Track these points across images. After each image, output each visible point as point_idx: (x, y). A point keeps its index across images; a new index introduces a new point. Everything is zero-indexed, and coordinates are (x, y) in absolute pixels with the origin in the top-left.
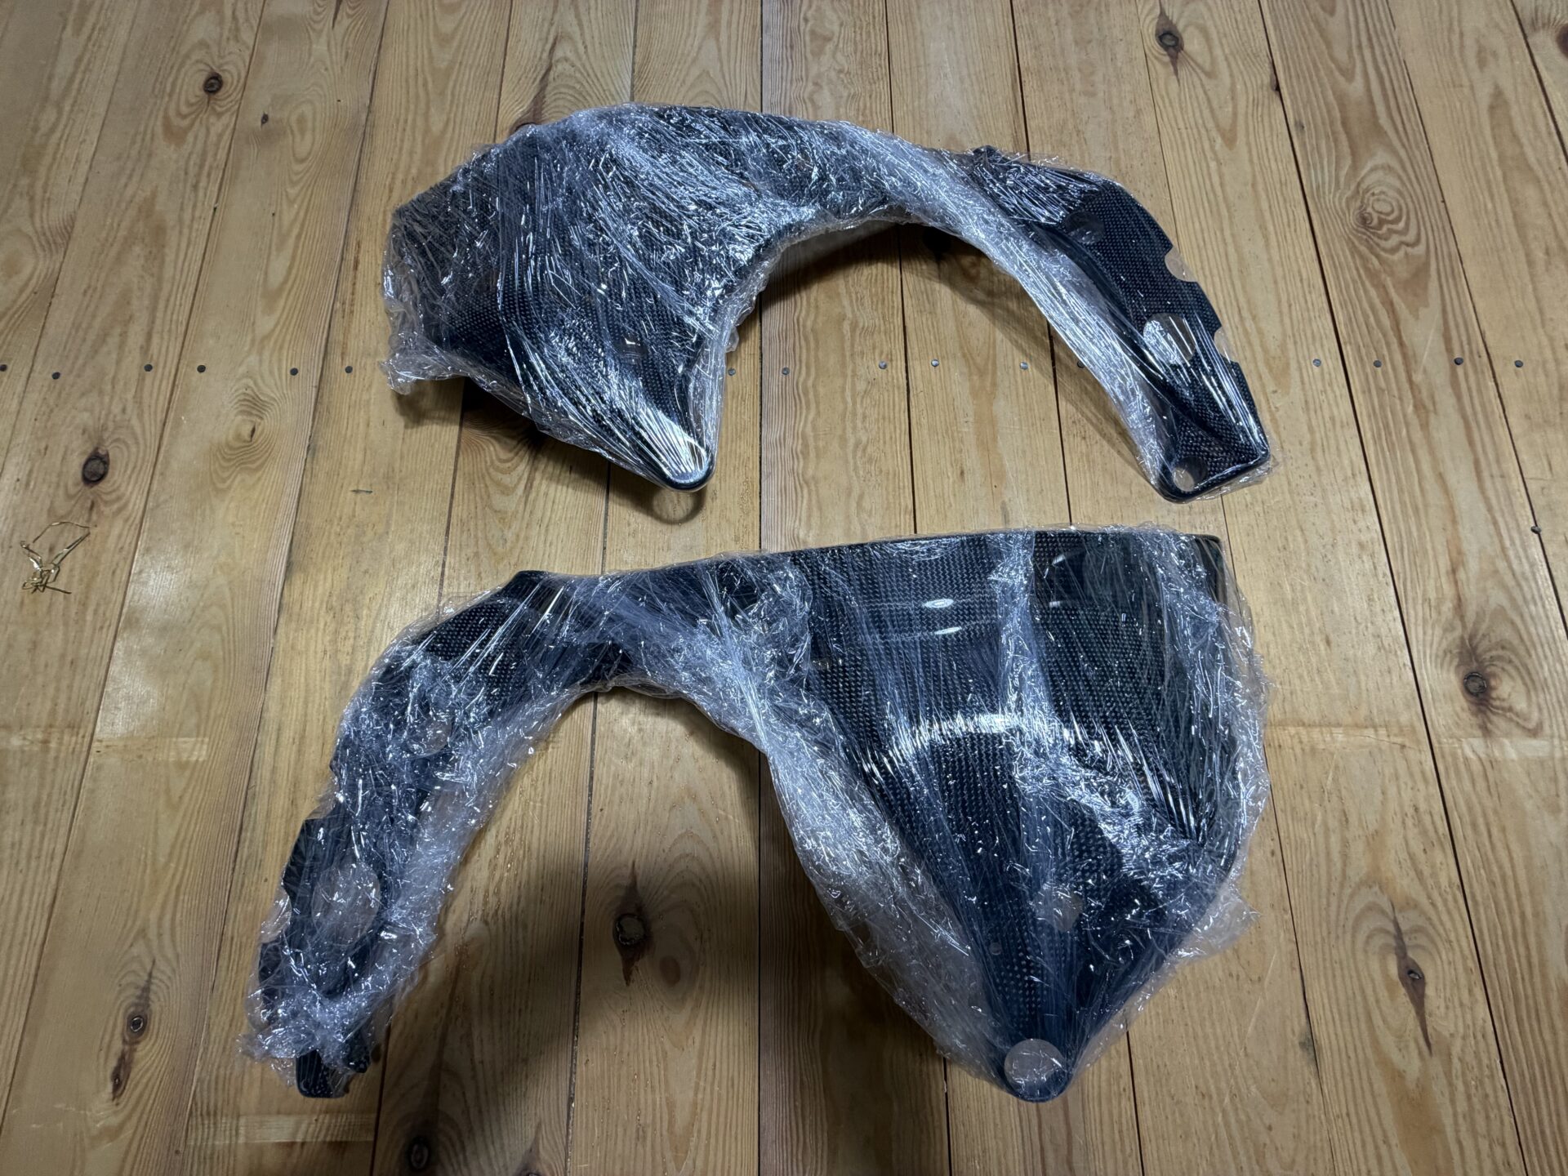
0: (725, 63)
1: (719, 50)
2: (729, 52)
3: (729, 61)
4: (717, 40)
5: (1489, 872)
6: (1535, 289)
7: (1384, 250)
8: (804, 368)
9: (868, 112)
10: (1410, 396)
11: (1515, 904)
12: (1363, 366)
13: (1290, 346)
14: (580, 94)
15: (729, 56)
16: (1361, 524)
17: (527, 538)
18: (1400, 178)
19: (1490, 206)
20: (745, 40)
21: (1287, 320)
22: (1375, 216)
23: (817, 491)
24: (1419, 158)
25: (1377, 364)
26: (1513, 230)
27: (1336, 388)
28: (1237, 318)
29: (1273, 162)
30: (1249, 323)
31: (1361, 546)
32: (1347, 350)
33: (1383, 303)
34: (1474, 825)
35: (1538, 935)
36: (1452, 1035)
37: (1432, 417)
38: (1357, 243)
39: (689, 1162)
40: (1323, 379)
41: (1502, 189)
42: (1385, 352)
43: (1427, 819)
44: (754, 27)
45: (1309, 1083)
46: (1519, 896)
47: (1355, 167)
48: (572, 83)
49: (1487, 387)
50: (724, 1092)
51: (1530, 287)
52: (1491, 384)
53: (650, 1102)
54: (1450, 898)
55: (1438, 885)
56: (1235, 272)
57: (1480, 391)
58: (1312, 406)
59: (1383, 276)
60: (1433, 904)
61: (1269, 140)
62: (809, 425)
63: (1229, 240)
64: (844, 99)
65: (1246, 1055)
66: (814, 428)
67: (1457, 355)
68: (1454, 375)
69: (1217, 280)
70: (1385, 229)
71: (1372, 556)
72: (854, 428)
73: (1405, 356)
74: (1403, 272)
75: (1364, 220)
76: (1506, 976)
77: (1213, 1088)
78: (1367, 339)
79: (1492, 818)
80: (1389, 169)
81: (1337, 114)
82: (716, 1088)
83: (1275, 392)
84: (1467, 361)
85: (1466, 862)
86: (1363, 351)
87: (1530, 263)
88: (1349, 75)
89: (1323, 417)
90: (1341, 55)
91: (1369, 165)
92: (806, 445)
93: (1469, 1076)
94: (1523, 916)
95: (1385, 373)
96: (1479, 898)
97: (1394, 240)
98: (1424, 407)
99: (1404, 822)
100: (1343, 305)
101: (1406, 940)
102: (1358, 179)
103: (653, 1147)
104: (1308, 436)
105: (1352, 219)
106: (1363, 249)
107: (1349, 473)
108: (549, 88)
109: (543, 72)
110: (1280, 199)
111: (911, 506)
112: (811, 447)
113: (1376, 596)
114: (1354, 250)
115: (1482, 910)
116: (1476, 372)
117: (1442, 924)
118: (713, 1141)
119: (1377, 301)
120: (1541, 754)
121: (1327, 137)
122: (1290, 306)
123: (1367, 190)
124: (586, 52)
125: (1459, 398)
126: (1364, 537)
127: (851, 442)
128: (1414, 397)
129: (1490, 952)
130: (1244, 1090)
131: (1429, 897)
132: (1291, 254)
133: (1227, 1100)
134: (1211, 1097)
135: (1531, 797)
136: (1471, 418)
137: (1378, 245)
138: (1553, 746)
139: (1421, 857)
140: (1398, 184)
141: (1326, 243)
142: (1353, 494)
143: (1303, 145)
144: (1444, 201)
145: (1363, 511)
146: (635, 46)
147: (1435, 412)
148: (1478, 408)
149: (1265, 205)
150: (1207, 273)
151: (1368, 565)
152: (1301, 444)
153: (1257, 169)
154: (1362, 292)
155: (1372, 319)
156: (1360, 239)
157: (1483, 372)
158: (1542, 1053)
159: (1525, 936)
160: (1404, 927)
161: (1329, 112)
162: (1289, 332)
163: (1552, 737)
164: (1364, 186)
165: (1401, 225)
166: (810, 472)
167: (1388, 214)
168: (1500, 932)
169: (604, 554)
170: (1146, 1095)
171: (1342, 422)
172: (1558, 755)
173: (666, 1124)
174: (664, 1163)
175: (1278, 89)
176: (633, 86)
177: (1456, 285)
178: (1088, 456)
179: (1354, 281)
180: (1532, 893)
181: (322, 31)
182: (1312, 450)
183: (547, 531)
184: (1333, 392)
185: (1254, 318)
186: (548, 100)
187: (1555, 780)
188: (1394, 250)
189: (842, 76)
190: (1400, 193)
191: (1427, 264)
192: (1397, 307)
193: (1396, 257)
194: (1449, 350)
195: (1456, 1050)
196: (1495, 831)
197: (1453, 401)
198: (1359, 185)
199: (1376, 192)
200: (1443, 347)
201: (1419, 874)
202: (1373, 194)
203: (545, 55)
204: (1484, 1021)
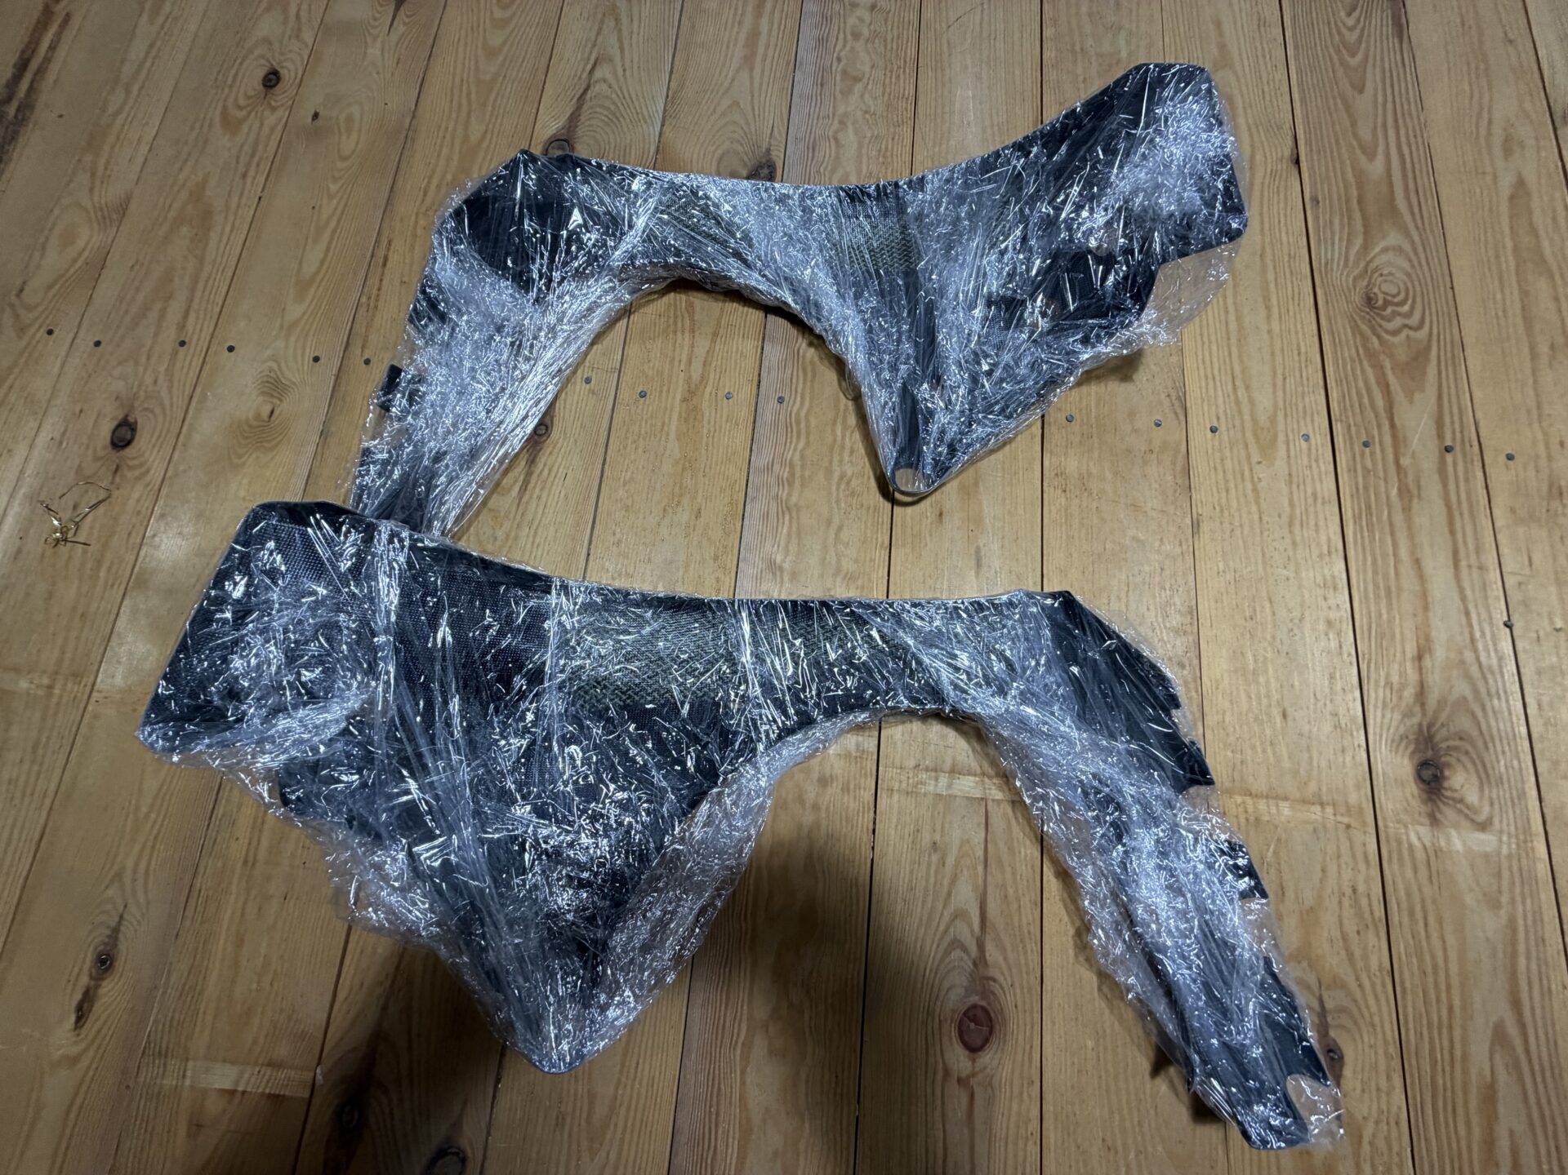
0: (756, 95)
1: (752, 83)
2: (761, 84)
3: (760, 95)
4: (751, 70)
5: (1421, 960)
6: (1535, 382)
7: (1387, 332)
8: (799, 398)
9: (889, 154)
10: (1396, 479)
11: (1444, 995)
12: (1352, 444)
13: (1280, 417)
14: (614, 114)
15: (760, 89)
16: (1332, 602)
17: (516, 538)
18: (1410, 260)
19: (1499, 297)
20: (778, 74)
21: (1280, 394)
22: (1381, 297)
23: (798, 518)
24: (1432, 241)
25: (1366, 444)
26: (1519, 321)
27: (1321, 464)
28: (1230, 387)
29: (1284, 234)
30: (1241, 393)
31: (1329, 623)
32: (1338, 427)
33: (1378, 383)
34: (1411, 913)
35: (1464, 1028)
36: (1364, 1118)
37: (1415, 500)
38: (1359, 322)
39: (603, 1154)
40: (1309, 456)
41: (1514, 278)
42: (1376, 433)
43: (1364, 902)
44: (788, 64)
45: (1216, 1149)
46: (1449, 988)
47: (1366, 247)
48: (607, 103)
49: (1475, 477)
50: (643, 1091)
51: (1531, 381)
52: (1480, 474)
53: (572, 1091)
54: (1378, 982)
55: (1367, 968)
56: (1233, 340)
57: (1467, 480)
58: (1295, 480)
59: (1382, 357)
60: (1360, 986)
61: (1282, 212)
62: (798, 453)
63: (1231, 309)
64: (867, 140)
65: (1156, 1114)
66: (802, 457)
67: (1448, 443)
68: (1442, 463)
69: (1214, 347)
70: (1389, 310)
71: (1339, 634)
72: (841, 461)
73: (1395, 437)
74: (1402, 355)
75: (1369, 300)
76: (1426, 1067)
77: (1119, 1143)
78: (1359, 419)
79: (1430, 907)
80: (1399, 250)
81: (1354, 193)
82: (637, 1086)
83: (1259, 463)
84: (1458, 448)
85: (1399, 948)
86: (1353, 429)
87: (1534, 356)
88: (1371, 156)
89: (1305, 492)
90: (1365, 134)
91: (1382, 245)
92: (792, 474)
93: (1377, 1161)
94: (1451, 1009)
95: (1372, 454)
96: (1408, 985)
97: (1398, 322)
98: (1409, 491)
99: (1340, 902)
100: (1339, 382)
101: (1329, 1019)
102: (1368, 259)
103: (570, 1135)
104: (1288, 509)
105: (1357, 298)
106: (1364, 328)
107: (1326, 551)
108: (585, 107)
109: (581, 91)
110: (1287, 271)
111: (887, 542)
112: (798, 475)
113: (1338, 675)
114: (1355, 329)
115: (1409, 998)
116: (1465, 462)
117: (1368, 1007)
118: (628, 1136)
119: (1372, 380)
120: (1488, 849)
121: (1342, 215)
122: (1285, 379)
123: (1375, 270)
124: (624, 75)
125: (1445, 485)
126: (1333, 615)
127: (836, 475)
128: (1399, 480)
129: (1413, 1041)
130: (1150, 1149)
131: (1358, 979)
132: (1292, 327)
133: (1132, 1155)
134: (1116, 1152)
135: (1471, 890)
136: (1455, 506)
137: (1381, 326)
138: (1500, 841)
139: (1353, 936)
140: (1406, 265)
141: (1329, 319)
142: (1326, 571)
143: (1316, 219)
144: (1452, 288)
145: (1335, 588)
146: (671, 73)
147: (1419, 496)
148: (1463, 496)
149: (1271, 276)
150: (1206, 339)
151: (1333, 644)
152: (1279, 516)
153: (1267, 240)
154: (1359, 372)
155: (1366, 400)
156: (1362, 318)
157: (1472, 461)
158: (1454, 1146)
159: (1450, 1027)
160: (1329, 1005)
161: (1346, 189)
162: (1281, 404)
163: (1501, 832)
164: (1373, 265)
165: (1406, 308)
166: (794, 499)
167: (1394, 296)
168: (1425, 1022)
169: (587, 560)
170: (1052, 1141)
171: (1323, 498)
172: (1505, 851)
173: (584, 1115)
174: (579, 1152)
175: (1297, 162)
176: (665, 110)
177: (1455, 373)
178: (1066, 510)
179: (1353, 361)
180: (1462, 985)
181: (378, 36)
182: (1291, 524)
183: (536, 532)
184: (1318, 467)
185: (1247, 388)
186: (583, 118)
187: (1499, 875)
188: (1395, 333)
189: (867, 116)
190: (1409, 275)
191: (1428, 348)
192: (1392, 388)
193: (1396, 340)
194: (1440, 436)
195: (1367, 1134)
196: (1432, 920)
197: (1439, 487)
198: (1368, 264)
199: (1385, 272)
200: (1434, 432)
201: (1350, 956)
202: (1381, 275)
203: (585, 75)
204: (1399, 1108)
